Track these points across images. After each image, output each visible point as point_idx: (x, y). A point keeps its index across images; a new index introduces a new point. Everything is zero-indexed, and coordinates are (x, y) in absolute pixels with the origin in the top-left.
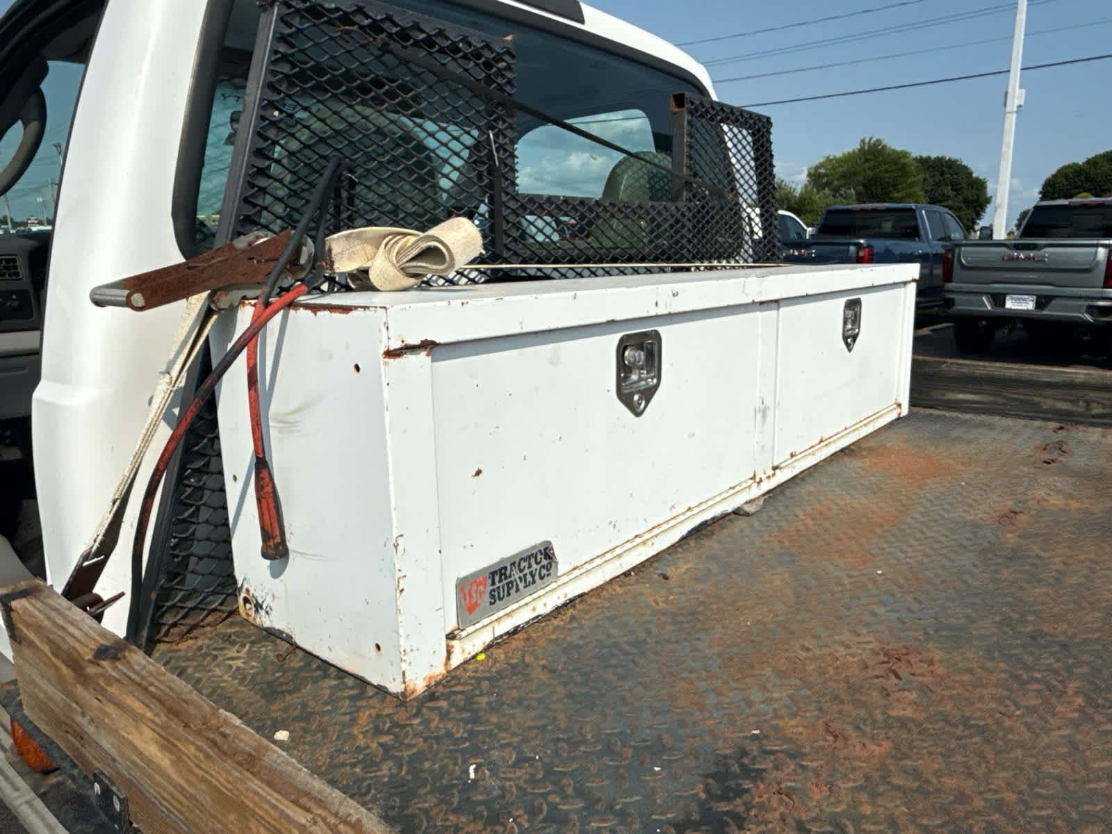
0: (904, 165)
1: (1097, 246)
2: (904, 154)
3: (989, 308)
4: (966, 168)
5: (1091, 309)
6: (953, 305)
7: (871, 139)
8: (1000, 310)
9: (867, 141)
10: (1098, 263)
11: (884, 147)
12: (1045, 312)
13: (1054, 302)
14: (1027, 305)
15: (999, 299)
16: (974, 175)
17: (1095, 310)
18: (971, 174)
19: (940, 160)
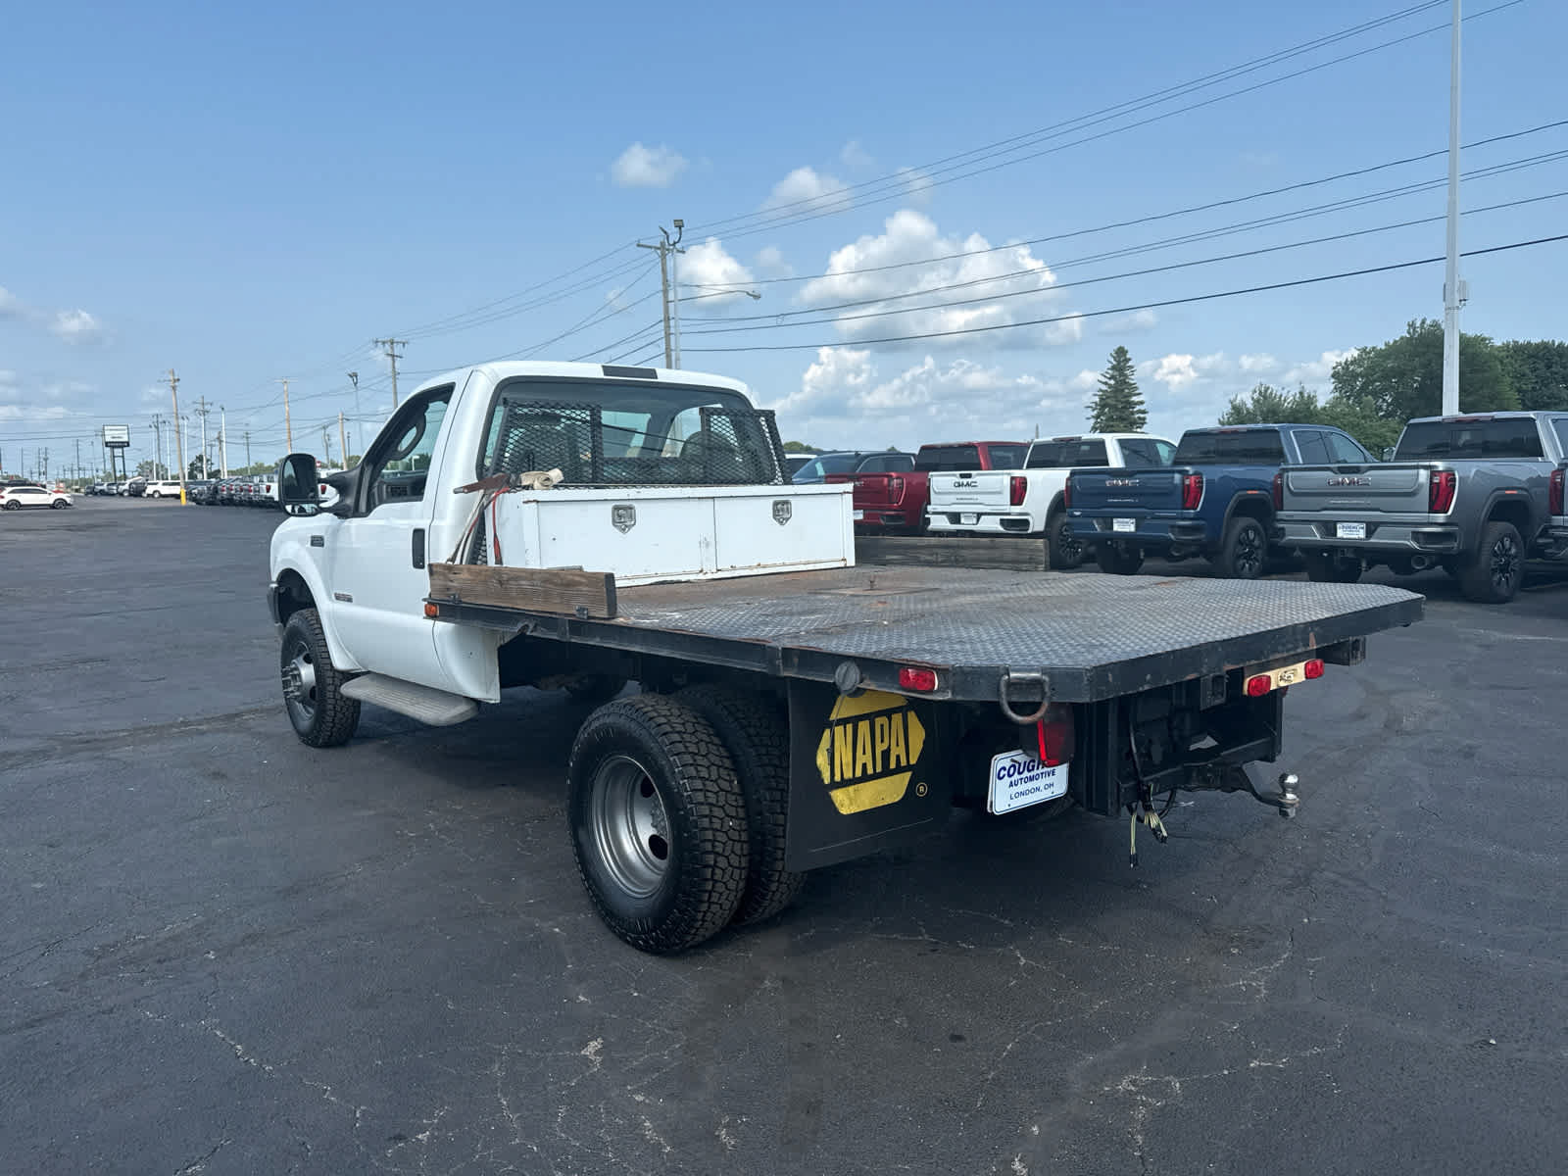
1: (1417, 467)
3: (1318, 538)
5: (1416, 536)
6: (1284, 535)
7: (1423, 322)
8: (1330, 540)
10: (1421, 486)
12: (1372, 540)
13: (1379, 529)
14: (1358, 533)
15: (1329, 528)
17: (1421, 536)
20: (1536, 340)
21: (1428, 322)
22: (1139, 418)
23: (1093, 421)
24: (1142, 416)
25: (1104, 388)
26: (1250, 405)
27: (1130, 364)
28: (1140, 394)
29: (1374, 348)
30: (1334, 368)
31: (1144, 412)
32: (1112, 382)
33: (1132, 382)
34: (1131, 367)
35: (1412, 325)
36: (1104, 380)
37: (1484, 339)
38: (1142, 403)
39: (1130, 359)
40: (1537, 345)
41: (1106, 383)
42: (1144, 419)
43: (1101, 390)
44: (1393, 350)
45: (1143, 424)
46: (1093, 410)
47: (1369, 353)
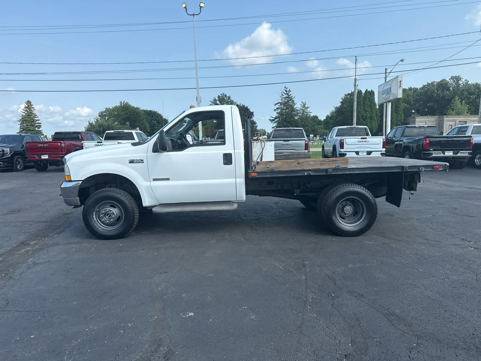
0: (138, 112)
2: (137, 108)
4: (160, 115)
7: (124, 102)
9: (122, 102)
11: (129, 105)
16: (163, 118)
18: (162, 117)
19: (150, 111)
20: (148, 110)
21: (125, 102)
22: (39, 125)
23: (20, 126)
24: (40, 125)
25: (24, 114)
26: (94, 123)
27: (33, 106)
28: (37, 117)
29: (109, 108)
30: (99, 113)
31: (40, 123)
32: (26, 112)
33: (35, 113)
34: (33, 108)
35: (121, 102)
36: (24, 112)
37: (139, 108)
38: (39, 120)
39: (32, 105)
40: (149, 111)
41: (24, 113)
42: (41, 126)
43: (22, 115)
44: (116, 109)
45: (40, 127)
46: (20, 122)
47: (108, 109)
